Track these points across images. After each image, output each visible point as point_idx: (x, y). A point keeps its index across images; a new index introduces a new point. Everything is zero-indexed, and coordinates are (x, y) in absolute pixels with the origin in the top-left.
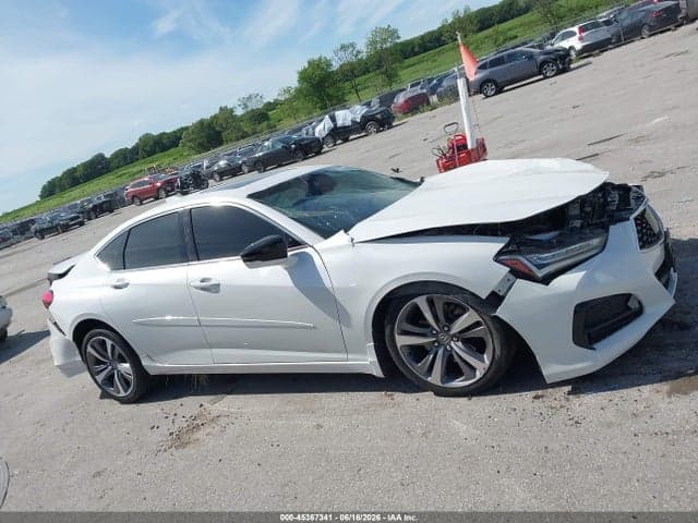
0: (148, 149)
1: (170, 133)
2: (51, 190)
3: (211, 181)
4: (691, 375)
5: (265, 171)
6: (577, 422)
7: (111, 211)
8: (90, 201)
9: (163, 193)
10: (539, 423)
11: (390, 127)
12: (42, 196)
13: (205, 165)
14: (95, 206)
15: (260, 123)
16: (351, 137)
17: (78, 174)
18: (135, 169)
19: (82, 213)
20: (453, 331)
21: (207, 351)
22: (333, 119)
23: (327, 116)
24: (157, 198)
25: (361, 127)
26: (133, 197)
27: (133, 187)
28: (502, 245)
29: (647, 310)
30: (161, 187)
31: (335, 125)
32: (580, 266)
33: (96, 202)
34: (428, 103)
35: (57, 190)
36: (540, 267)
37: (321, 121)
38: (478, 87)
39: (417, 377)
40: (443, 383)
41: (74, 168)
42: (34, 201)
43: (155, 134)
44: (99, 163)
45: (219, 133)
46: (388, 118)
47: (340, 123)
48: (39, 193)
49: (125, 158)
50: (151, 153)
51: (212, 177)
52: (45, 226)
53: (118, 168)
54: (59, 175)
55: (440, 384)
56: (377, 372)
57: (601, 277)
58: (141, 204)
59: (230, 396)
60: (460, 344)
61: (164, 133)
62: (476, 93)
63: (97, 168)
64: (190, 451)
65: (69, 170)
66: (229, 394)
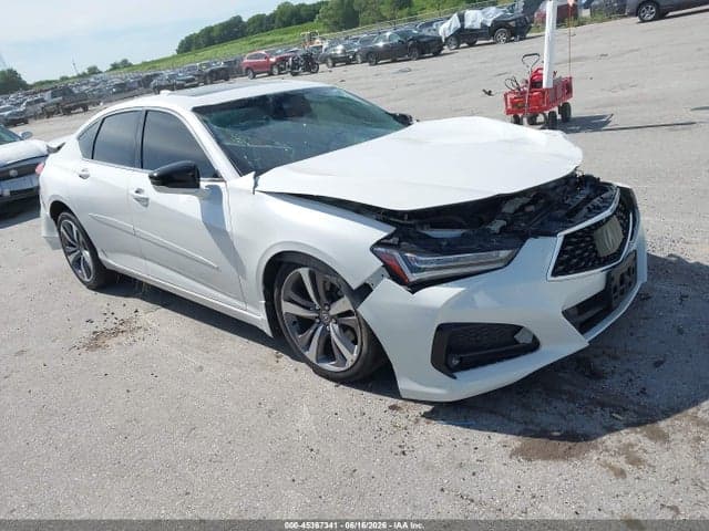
0: (284, 19)
1: (310, 6)
2: (188, 46)
3: (322, 67)
4: (552, 438)
5: (376, 64)
6: (404, 453)
7: (227, 79)
8: (208, 65)
9: (276, 70)
10: (372, 438)
11: (523, 38)
12: (178, 51)
13: (324, 47)
14: (212, 71)
15: (400, 9)
16: (478, 43)
17: (214, 34)
18: (269, 39)
19: (198, 76)
20: (333, 312)
21: (143, 261)
22: (462, 19)
23: (455, 15)
24: (271, 74)
25: (490, 33)
26: (248, 69)
27: (250, 58)
28: (385, 234)
29: (544, 348)
30: (275, 64)
31: (463, 26)
32: (462, 280)
33: (214, 66)
34: (576, 16)
35: (194, 47)
36: (414, 270)
37: (448, 19)
38: (635, 8)
39: (296, 347)
40: (318, 361)
41: (212, 28)
42: (170, 55)
43: (295, 4)
44: (236, 26)
45: (356, 14)
46: (524, 27)
47: (468, 24)
48: (177, 48)
49: (261, 25)
50: (287, 24)
51: (324, 62)
52: (163, 84)
53: (252, 33)
54: (197, 32)
55: (315, 362)
56: (266, 329)
57: (481, 299)
58: (254, 77)
59: (163, 310)
60: (337, 327)
61: (303, 5)
62: (631, 15)
63: (233, 30)
64: (94, 356)
65: (207, 28)
66: (164, 306)
